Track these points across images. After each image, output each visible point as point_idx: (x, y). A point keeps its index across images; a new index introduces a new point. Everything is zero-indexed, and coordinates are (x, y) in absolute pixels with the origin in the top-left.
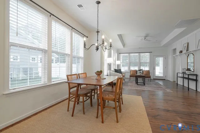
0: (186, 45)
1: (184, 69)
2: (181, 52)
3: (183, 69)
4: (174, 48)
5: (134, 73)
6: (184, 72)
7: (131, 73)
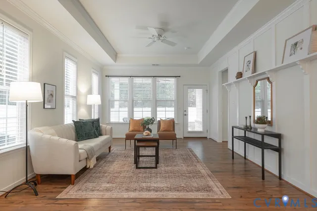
0: (251, 58)
1: (248, 118)
2: (240, 75)
3: (246, 118)
4: (223, 68)
5: (136, 128)
6: (248, 124)
7: (131, 129)
